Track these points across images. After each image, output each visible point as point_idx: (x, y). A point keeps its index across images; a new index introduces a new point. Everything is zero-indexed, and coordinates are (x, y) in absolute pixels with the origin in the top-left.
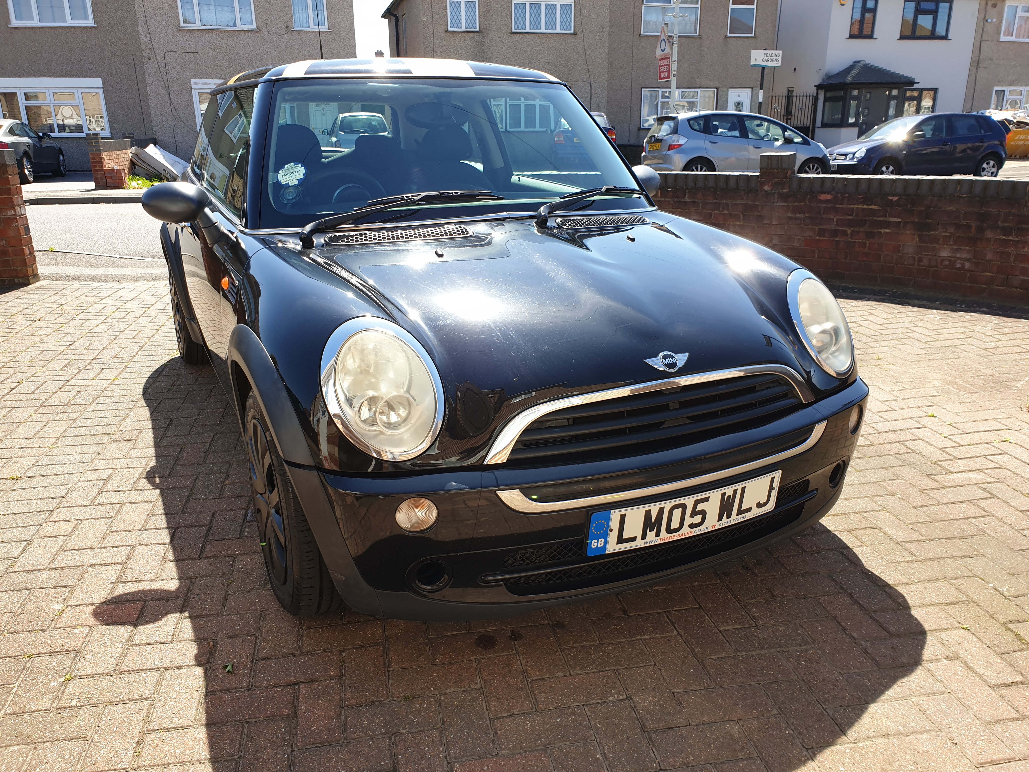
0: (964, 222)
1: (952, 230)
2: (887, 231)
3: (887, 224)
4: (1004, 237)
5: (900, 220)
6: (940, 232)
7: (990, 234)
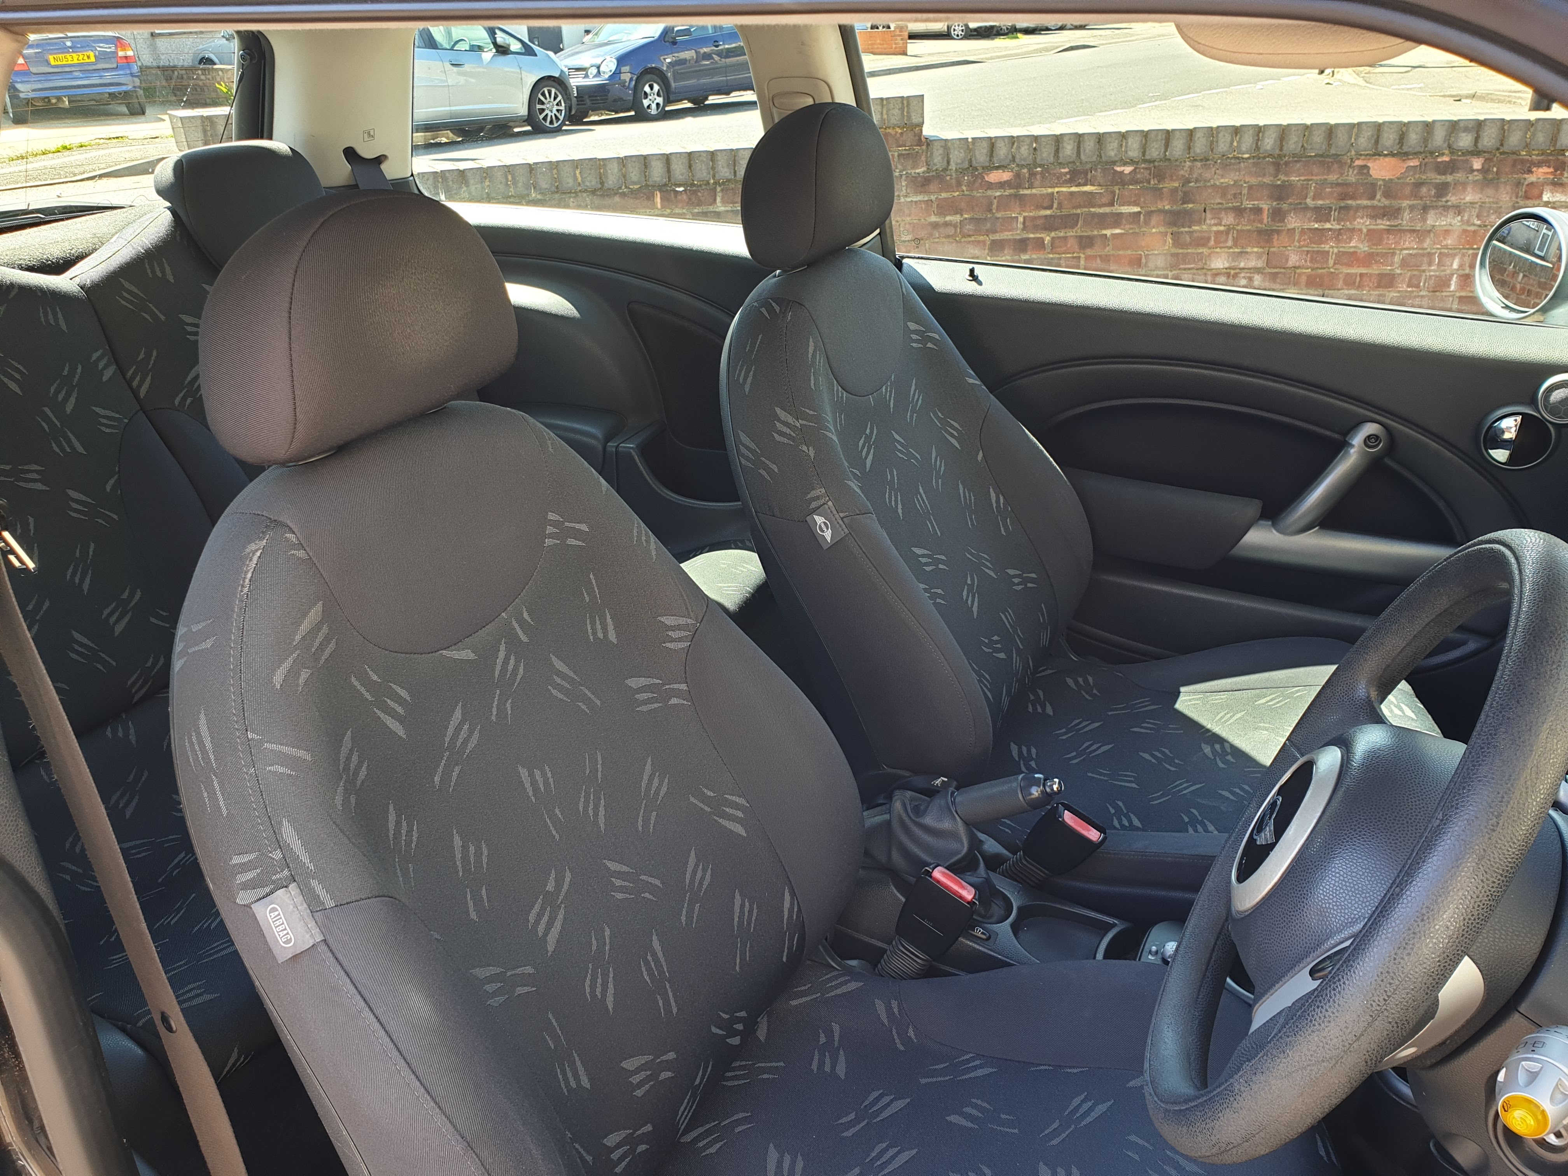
0: (1248, 204)
1: (1229, 219)
2: (1118, 231)
3: (1117, 219)
4: (1316, 226)
5: (1139, 209)
6: (1210, 226)
7: (1293, 222)
